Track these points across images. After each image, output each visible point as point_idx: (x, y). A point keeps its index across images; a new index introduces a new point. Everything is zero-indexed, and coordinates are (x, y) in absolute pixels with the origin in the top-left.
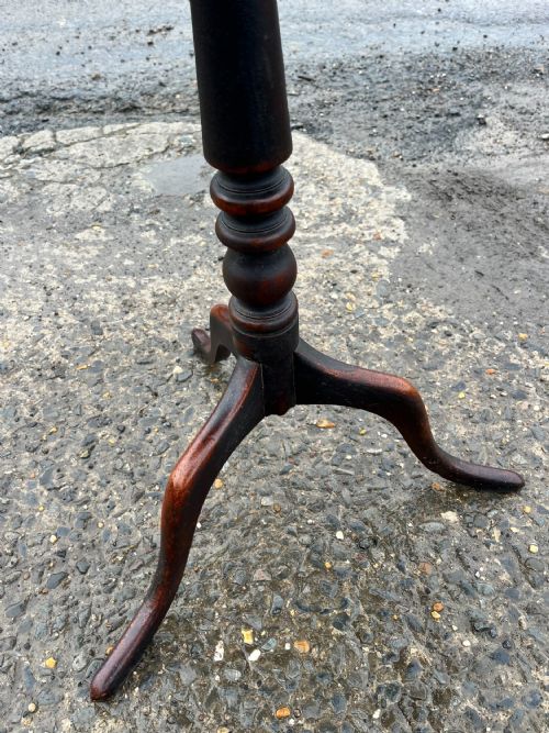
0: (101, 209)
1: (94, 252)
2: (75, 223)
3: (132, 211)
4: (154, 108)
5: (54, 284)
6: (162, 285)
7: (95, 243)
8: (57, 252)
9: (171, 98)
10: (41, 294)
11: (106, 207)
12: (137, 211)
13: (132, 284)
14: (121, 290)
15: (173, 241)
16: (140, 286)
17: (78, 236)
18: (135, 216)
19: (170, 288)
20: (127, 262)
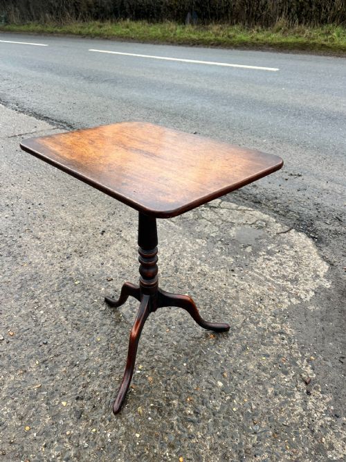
0: (212, 235)
1: (197, 247)
2: (200, 236)
3: (220, 240)
4: (266, 206)
5: (178, 251)
6: (206, 268)
7: (200, 245)
8: (187, 242)
9: (275, 205)
10: (171, 252)
11: (213, 235)
12: (222, 241)
13: (198, 263)
14: (194, 263)
15: (223, 257)
16: (200, 265)
17: (197, 240)
18: (220, 242)
19: (208, 271)
20: (203, 256)
